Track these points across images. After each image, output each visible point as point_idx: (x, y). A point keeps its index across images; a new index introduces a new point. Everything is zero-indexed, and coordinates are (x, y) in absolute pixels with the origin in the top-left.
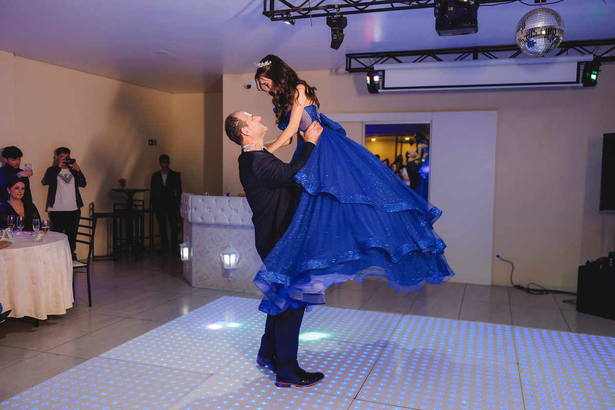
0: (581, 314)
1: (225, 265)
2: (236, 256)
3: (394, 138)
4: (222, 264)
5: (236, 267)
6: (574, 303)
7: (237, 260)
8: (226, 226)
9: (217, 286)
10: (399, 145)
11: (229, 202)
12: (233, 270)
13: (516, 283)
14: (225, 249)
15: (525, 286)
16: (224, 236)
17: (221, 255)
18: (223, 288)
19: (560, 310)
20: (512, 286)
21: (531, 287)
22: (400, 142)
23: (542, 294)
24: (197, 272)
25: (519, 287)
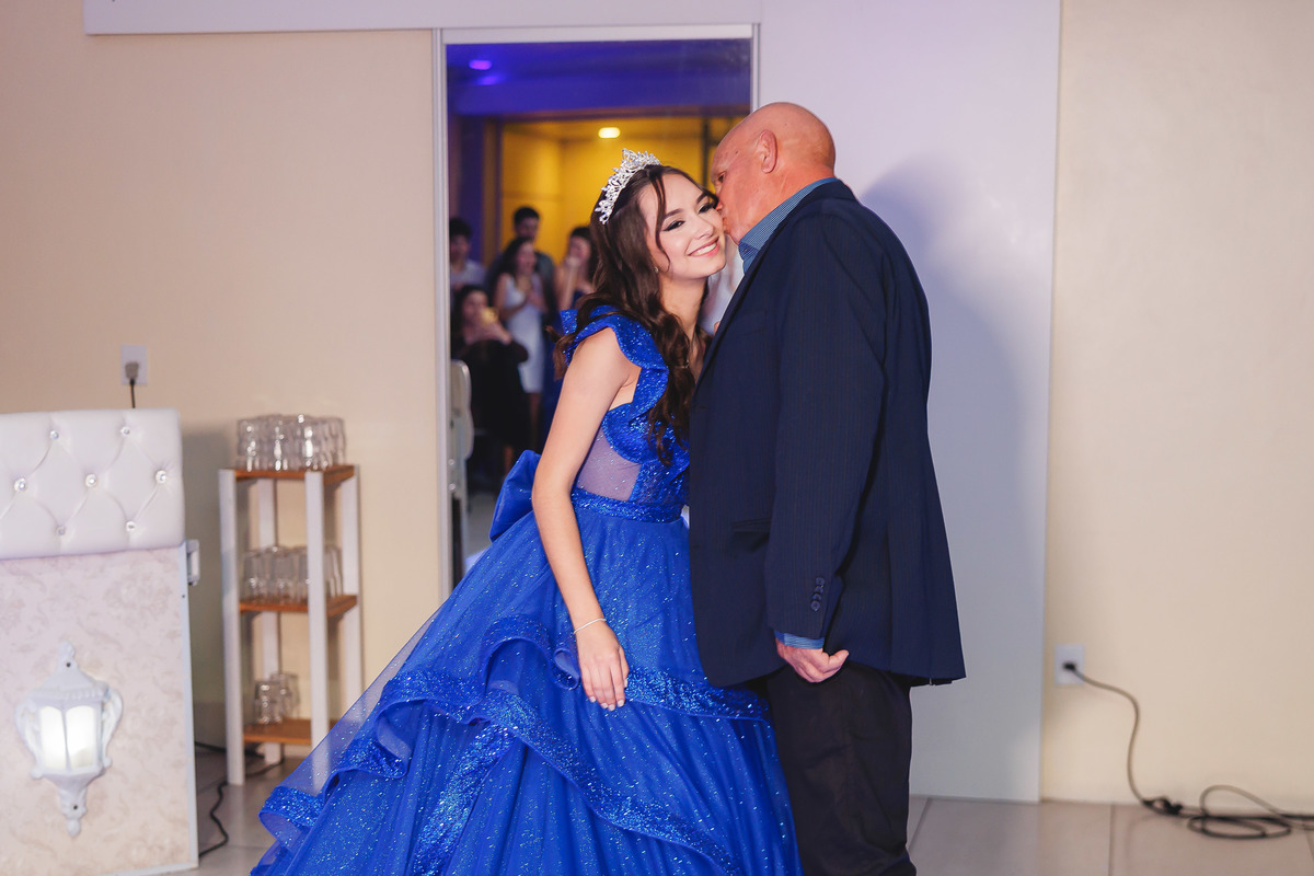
3: (692, 125)
13: (1153, 787)
15: (1191, 802)
20: (1134, 801)
21: (1217, 804)
25: (1171, 810)
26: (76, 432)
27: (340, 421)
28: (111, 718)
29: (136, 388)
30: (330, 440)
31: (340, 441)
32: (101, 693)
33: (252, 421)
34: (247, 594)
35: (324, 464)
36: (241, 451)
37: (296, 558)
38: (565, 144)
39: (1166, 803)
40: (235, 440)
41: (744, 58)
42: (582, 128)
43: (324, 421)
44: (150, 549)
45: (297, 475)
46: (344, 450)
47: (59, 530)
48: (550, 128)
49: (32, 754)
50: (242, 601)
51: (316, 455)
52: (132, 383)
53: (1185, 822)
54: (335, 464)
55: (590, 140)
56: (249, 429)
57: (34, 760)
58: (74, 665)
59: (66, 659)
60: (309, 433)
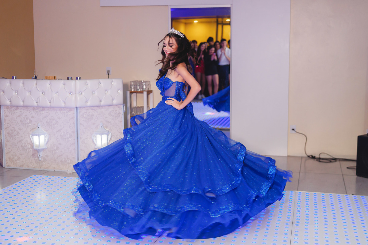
0: (361, 178)
1: (34, 145)
2: (45, 137)
3: (215, 20)
4: (32, 145)
5: (46, 147)
6: (355, 169)
7: (46, 140)
8: (34, 108)
9: (28, 166)
10: (220, 27)
11: (36, 84)
12: (43, 150)
13: (310, 153)
14: (35, 130)
15: (317, 156)
16: (33, 117)
17: (31, 136)
18: (34, 168)
19: (343, 175)
20: (306, 156)
21: (322, 156)
22: (220, 24)
23: (331, 162)
24: (7, 153)
25: (313, 157)
26: (104, 83)
27: (150, 82)
28: (109, 137)
29: (109, 75)
30: (148, 85)
31: (150, 85)
32: (108, 132)
33: (133, 82)
34: (132, 115)
35: (147, 90)
36: (131, 88)
37: (141, 108)
38: (186, 24)
39: (312, 156)
40: (130, 85)
41: (229, 11)
42: (190, 20)
43: (147, 82)
44: (117, 105)
45: (142, 92)
46: (150, 87)
47: (100, 101)
48: (183, 21)
49: (95, 144)
50: (131, 117)
51: (146, 88)
52: (108, 74)
53: (316, 160)
54: (149, 90)
55: (192, 23)
56: (133, 83)
57: (95, 145)
58: (103, 127)
59: (101, 126)
60: (144, 84)
